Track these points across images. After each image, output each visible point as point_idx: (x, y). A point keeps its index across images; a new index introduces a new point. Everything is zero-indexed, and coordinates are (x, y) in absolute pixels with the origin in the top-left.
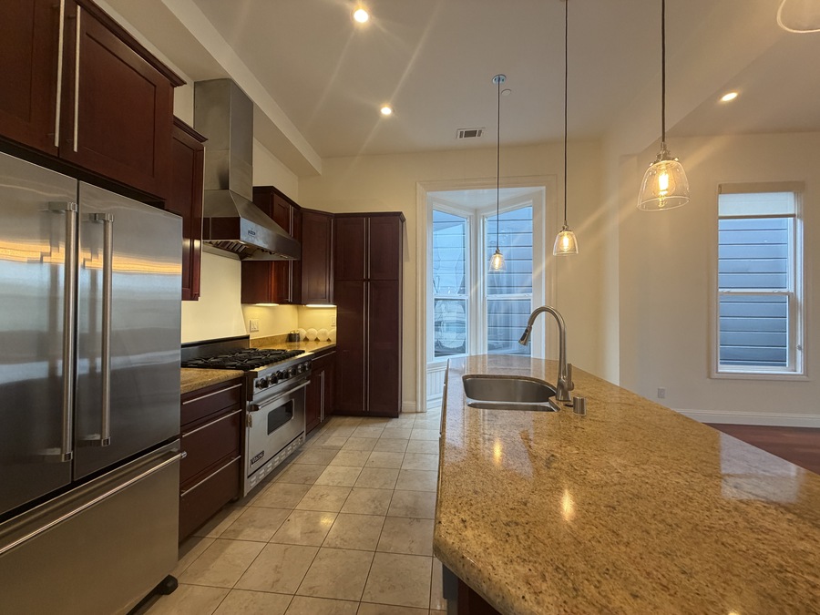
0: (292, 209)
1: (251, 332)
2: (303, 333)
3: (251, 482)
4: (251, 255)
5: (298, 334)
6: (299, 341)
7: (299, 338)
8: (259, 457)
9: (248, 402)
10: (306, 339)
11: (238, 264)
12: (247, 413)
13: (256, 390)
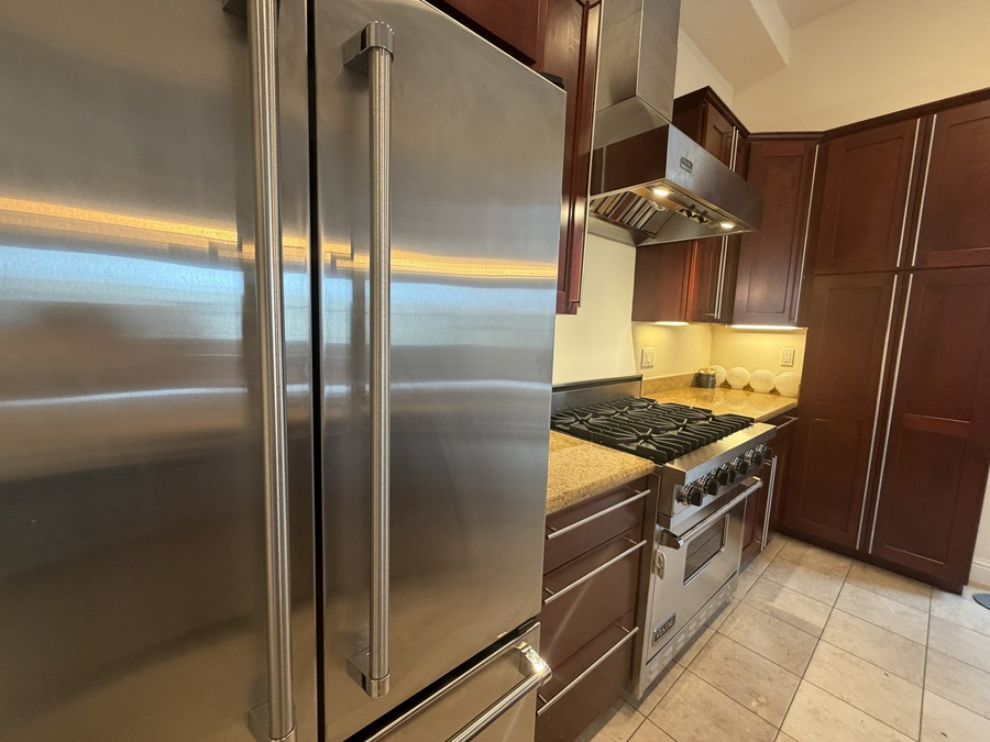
0: (736, 136)
1: (642, 368)
2: (721, 374)
3: (651, 672)
4: (655, 235)
5: (714, 376)
6: (713, 387)
7: (714, 382)
8: (666, 627)
9: (657, 527)
10: (726, 385)
11: (632, 252)
12: (655, 545)
13: (677, 506)
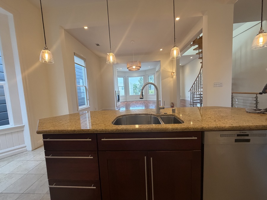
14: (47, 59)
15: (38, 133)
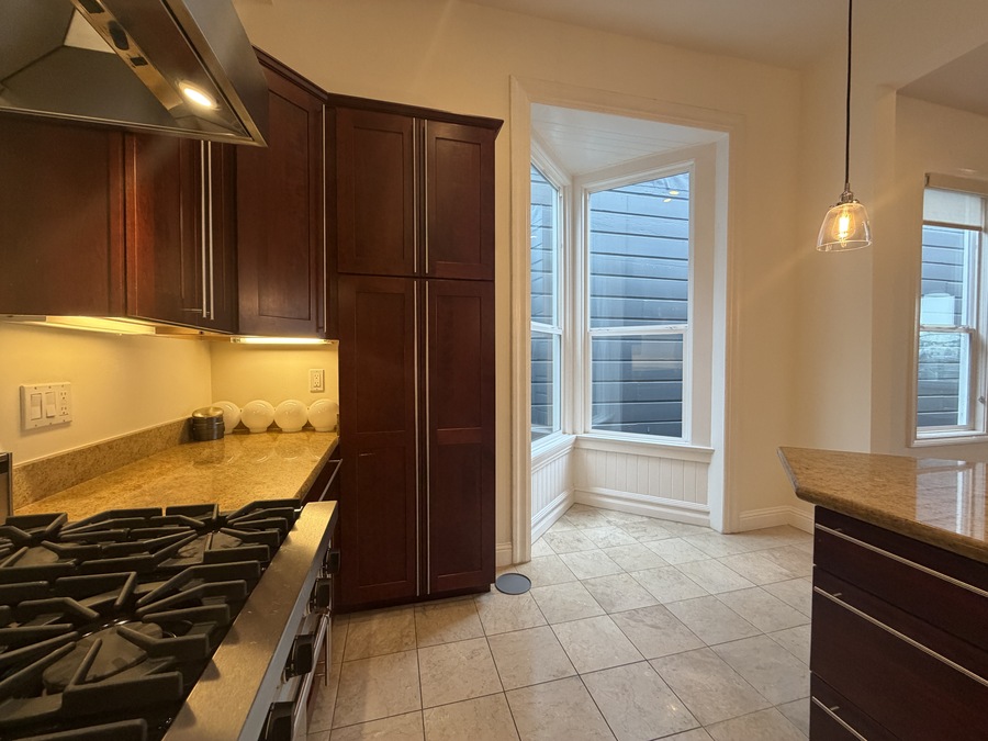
5: (219, 418)
6: (222, 436)
14: (846, 234)
15: (803, 495)
